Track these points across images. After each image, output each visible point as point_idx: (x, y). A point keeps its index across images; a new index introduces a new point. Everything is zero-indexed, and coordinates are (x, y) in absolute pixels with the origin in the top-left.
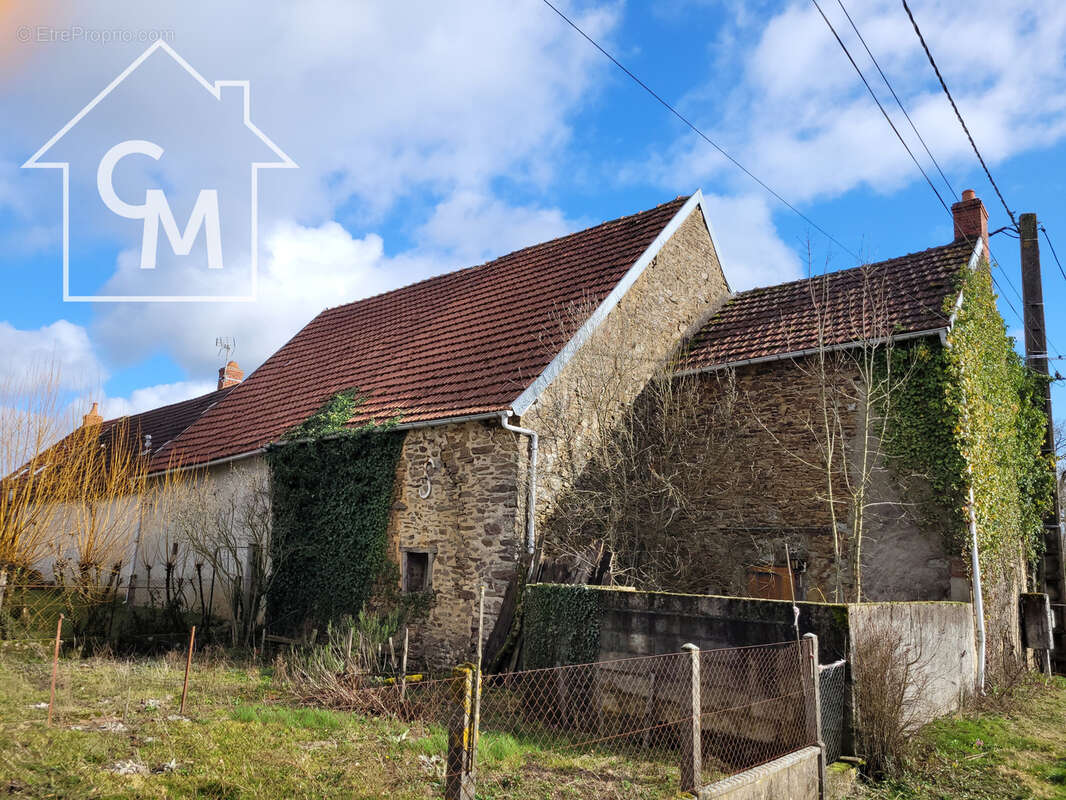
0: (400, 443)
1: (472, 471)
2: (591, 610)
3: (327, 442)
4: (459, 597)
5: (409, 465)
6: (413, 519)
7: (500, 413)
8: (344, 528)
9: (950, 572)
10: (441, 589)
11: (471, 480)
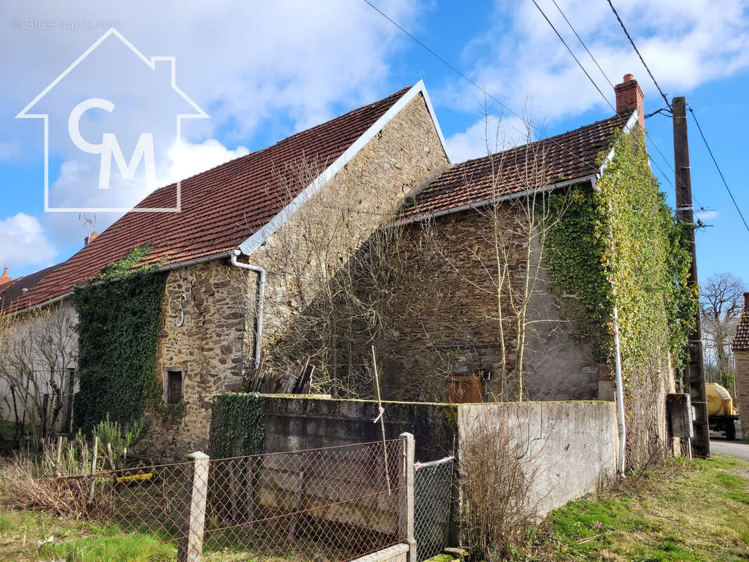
0: (163, 282)
1: (213, 303)
2: (259, 416)
3: (112, 284)
4: (202, 407)
5: (170, 300)
6: (172, 344)
7: (230, 253)
8: (125, 353)
9: (598, 376)
10: (190, 400)
11: (212, 310)
